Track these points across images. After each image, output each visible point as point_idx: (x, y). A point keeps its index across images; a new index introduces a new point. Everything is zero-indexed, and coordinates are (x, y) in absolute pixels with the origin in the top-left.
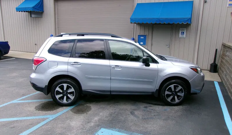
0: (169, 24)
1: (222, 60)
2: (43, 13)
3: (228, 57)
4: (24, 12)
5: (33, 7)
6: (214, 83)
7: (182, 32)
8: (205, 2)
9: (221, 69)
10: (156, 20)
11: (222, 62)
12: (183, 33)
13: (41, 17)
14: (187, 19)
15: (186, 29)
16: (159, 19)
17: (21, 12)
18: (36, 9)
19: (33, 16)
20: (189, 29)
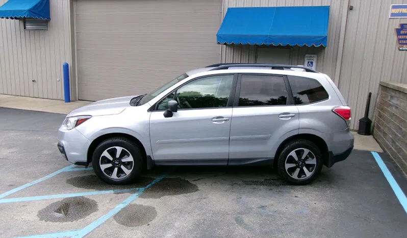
0: (288, 47)
1: (381, 112)
2: (49, 21)
3: (397, 108)
4: (12, 18)
5: (29, 10)
6: (372, 155)
7: (308, 62)
8: (351, 8)
9: (378, 128)
10: (265, 39)
11: (380, 116)
12: (312, 63)
13: (47, 30)
14: (321, 38)
15: (316, 56)
16: (270, 38)
17: (5, 19)
18: (34, 13)
19: (28, 27)
20: (322, 56)
